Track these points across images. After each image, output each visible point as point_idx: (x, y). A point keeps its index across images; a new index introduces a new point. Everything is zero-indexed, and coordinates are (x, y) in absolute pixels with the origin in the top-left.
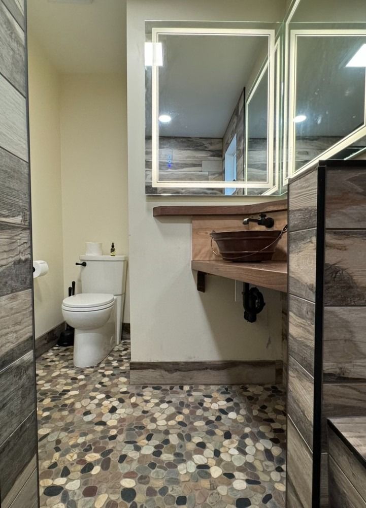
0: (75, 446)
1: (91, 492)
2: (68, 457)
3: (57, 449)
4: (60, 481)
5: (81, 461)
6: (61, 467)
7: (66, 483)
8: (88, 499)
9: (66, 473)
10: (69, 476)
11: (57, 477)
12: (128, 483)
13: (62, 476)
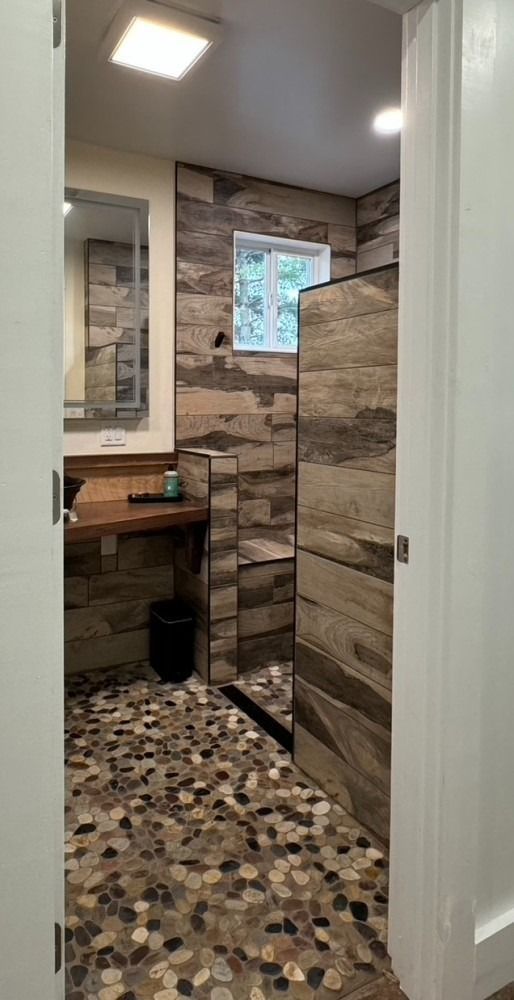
0: (180, 821)
1: (223, 775)
2: (201, 816)
3: (197, 833)
4: (230, 801)
5: (198, 801)
6: (216, 812)
7: (228, 795)
8: (229, 773)
9: (220, 803)
10: (220, 798)
11: (228, 807)
12: (197, 759)
13: (225, 803)
